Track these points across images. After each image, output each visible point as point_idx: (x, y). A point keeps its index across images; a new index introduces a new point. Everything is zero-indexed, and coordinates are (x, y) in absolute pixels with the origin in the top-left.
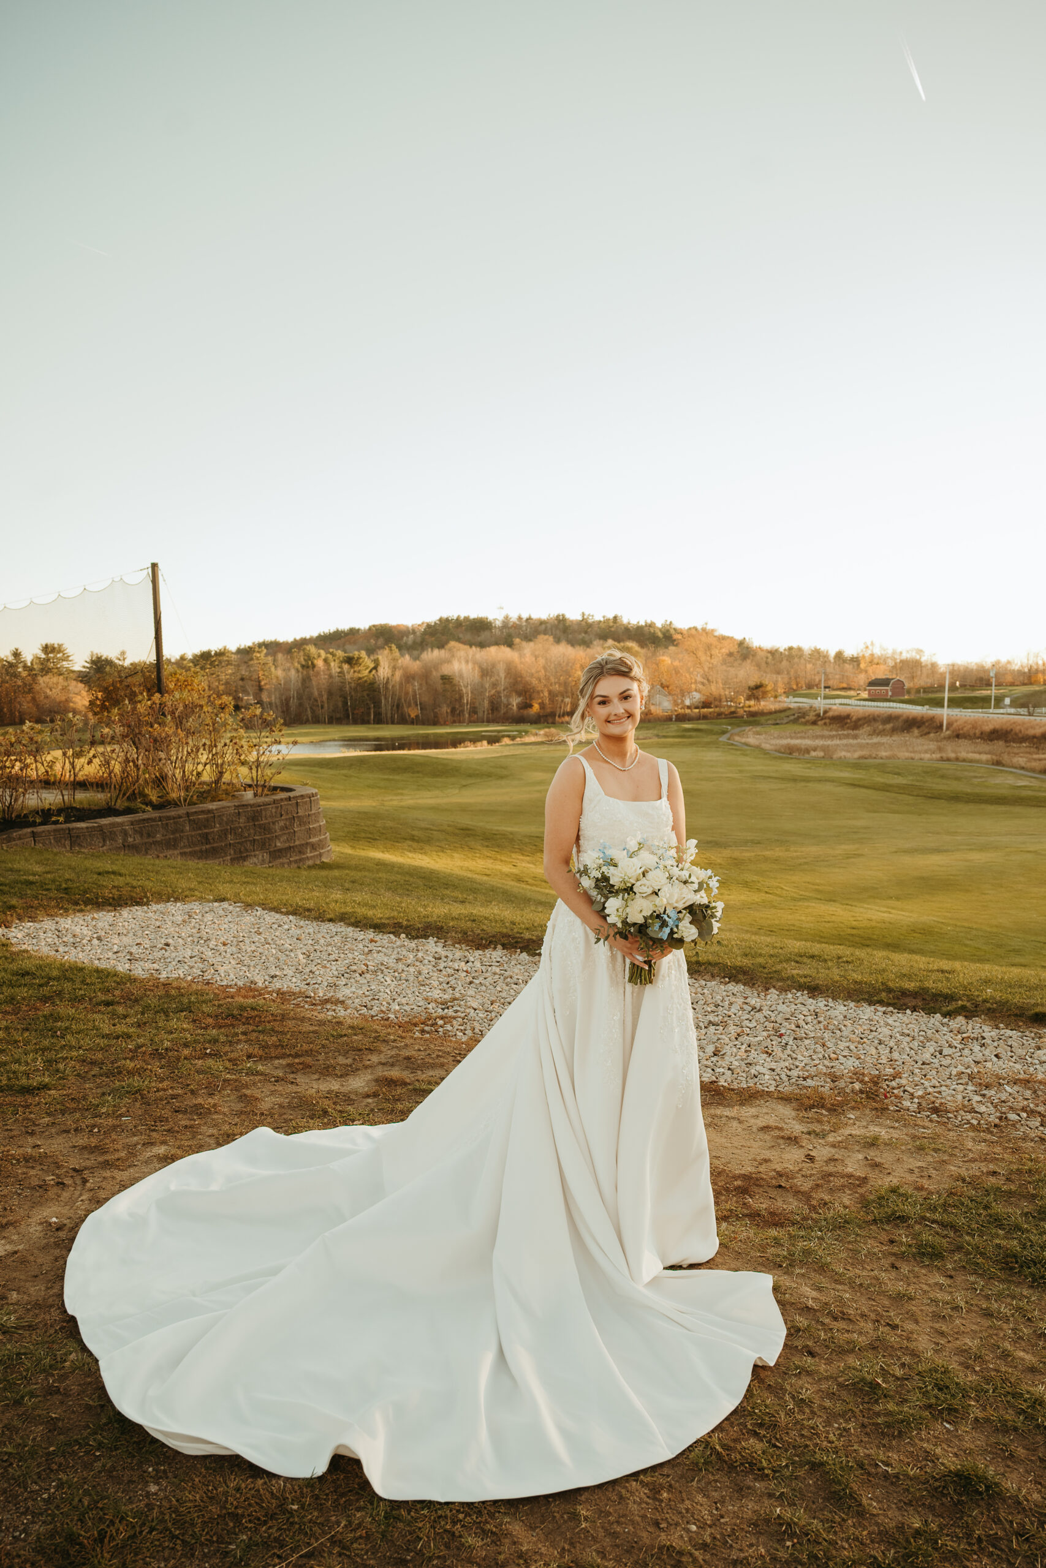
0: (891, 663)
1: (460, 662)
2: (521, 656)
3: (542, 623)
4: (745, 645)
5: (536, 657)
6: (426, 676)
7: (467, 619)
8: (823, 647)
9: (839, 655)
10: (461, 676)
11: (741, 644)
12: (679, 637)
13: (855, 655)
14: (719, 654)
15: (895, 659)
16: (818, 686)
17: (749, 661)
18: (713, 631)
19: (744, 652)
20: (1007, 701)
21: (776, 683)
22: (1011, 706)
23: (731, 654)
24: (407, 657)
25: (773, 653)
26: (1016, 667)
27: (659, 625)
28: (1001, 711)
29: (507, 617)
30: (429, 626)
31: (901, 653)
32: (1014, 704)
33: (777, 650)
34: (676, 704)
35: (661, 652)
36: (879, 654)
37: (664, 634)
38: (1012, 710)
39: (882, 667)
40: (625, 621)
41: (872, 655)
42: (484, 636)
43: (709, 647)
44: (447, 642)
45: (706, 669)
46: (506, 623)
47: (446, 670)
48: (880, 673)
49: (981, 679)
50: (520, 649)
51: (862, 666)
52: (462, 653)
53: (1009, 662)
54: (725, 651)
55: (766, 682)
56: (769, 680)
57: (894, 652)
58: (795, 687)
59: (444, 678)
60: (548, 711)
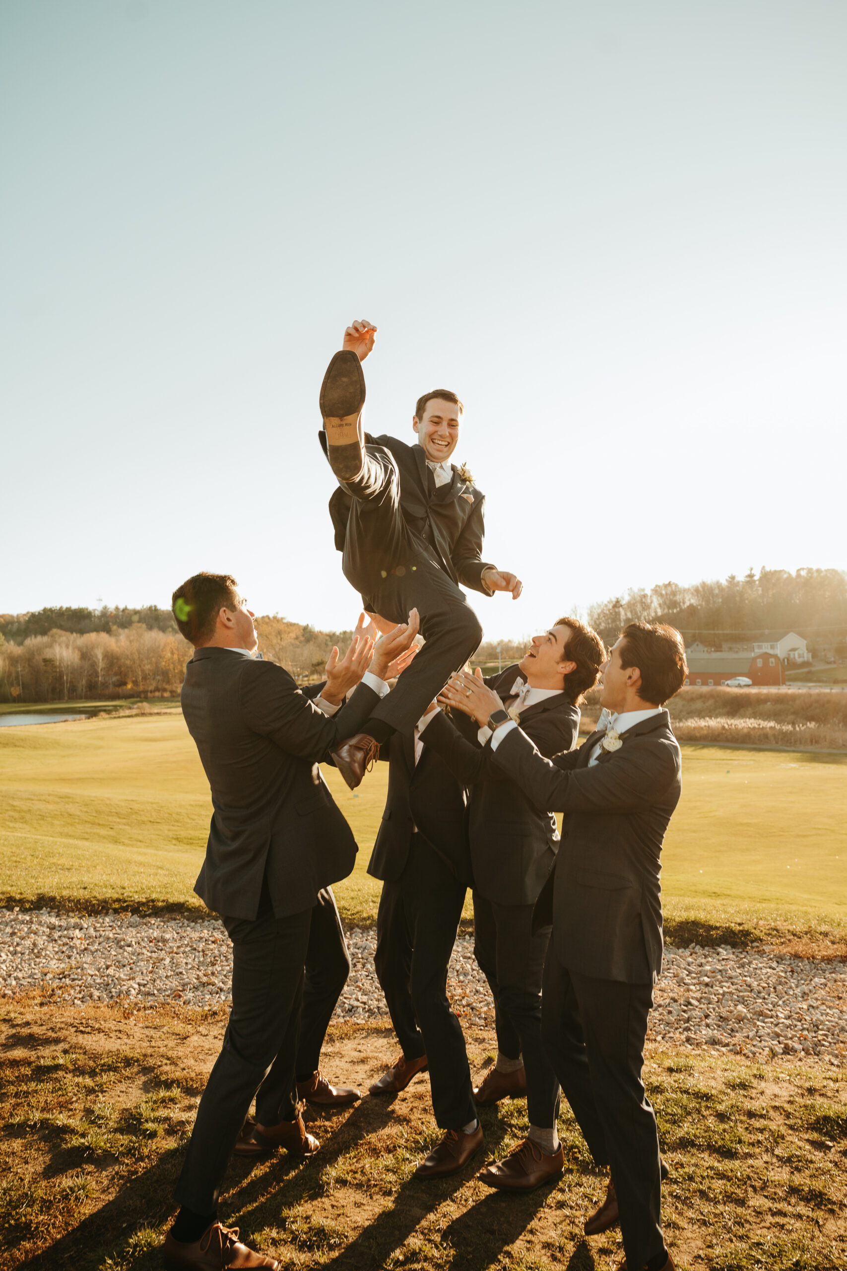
1: (61, 647)
2: (117, 641)
3: (136, 612)
4: (309, 630)
5: (131, 642)
6: (29, 659)
7: (68, 609)
10: (61, 660)
11: (306, 629)
14: (289, 638)
17: (312, 643)
18: (282, 619)
19: (308, 635)
23: (297, 638)
24: (12, 642)
25: (332, 637)
26: (515, 644)
29: (105, 608)
30: (33, 615)
33: (334, 634)
42: (84, 624)
43: (279, 633)
44: (50, 629)
45: (277, 650)
46: (104, 613)
47: (48, 654)
49: (489, 653)
50: (117, 635)
52: (64, 639)
53: (510, 641)
54: (293, 635)
59: (45, 660)
60: (141, 688)
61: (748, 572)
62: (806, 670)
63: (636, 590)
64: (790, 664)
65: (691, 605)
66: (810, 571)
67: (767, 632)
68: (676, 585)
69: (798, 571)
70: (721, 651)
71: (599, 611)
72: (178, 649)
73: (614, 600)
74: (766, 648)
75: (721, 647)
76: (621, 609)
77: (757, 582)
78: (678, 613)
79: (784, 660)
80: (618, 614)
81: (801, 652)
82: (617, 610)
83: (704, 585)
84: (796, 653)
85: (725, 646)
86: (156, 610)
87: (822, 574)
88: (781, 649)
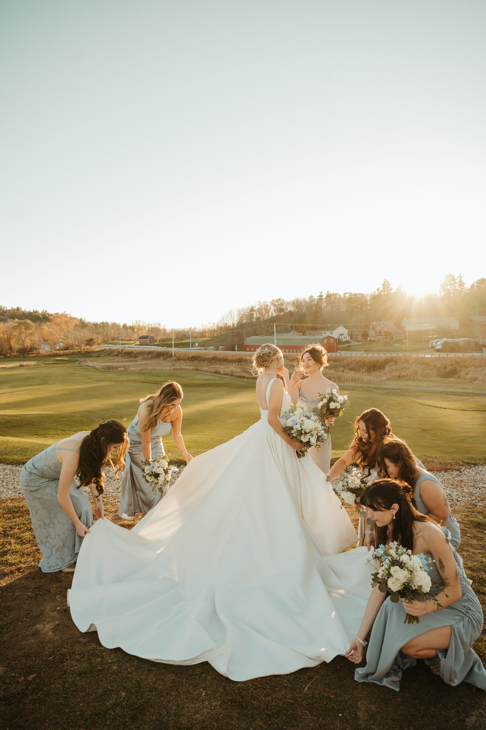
0: (147, 329)
4: (82, 321)
8: (117, 322)
9: (124, 326)
11: (80, 321)
12: (52, 317)
13: (132, 326)
14: (72, 325)
15: (149, 328)
16: (117, 339)
17: (85, 329)
18: (67, 315)
19: (83, 325)
20: (197, 344)
21: (98, 338)
22: (198, 346)
23: (76, 326)
25: (96, 325)
26: (197, 330)
27: (40, 312)
28: (194, 348)
31: (151, 325)
32: (199, 346)
34: (51, 348)
35: (43, 324)
36: (142, 325)
37: (43, 316)
38: (198, 348)
39: (144, 331)
40: (23, 310)
41: (139, 326)
43: (66, 322)
45: (66, 333)
48: (144, 333)
49: (184, 335)
51: (136, 330)
53: (195, 328)
54: (74, 324)
55: (93, 338)
56: (94, 336)
57: (149, 325)
58: (106, 340)
61: (320, 294)
62: (347, 345)
63: (262, 302)
64: (340, 342)
65: (290, 311)
66: (350, 294)
67: (329, 325)
68: (283, 300)
69: (345, 294)
70: (305, 335)
71: (243, 313)
73: (251, 307)
74: (328, 334)
75: (305, 333)
76: (254, 312)
77: (324, 300)
78: (284, 315)
79: (337, 340)
80: (253, 314)
81: (345, 336)
82: (252, 312)
83: (297, 301)
84: (343, 336)
85: (308, 332)
87: (357, 296)
88: (335, 334)
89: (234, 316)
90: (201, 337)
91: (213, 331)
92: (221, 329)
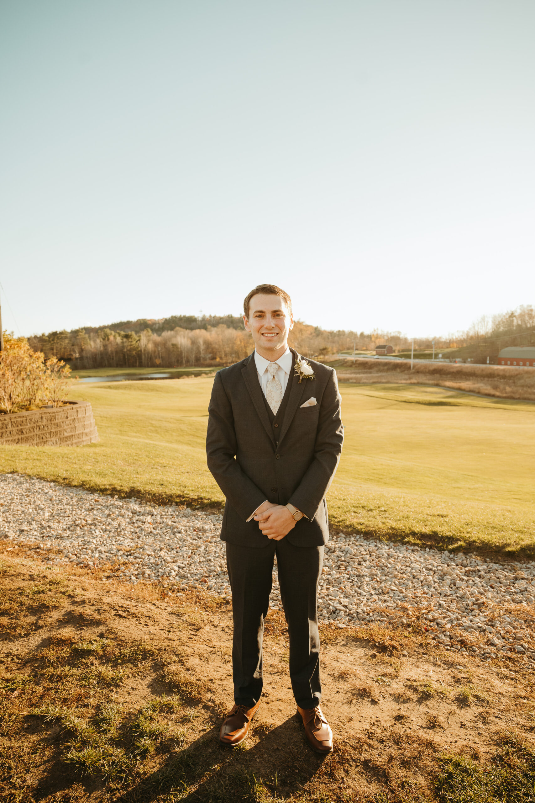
0: (386, 338)
1: (181, 337)
2: (211, 334)
3: (221, 318)
4: (318, 329)
5: (218, 335)
6: (164, 344)
7: (184, 317)
8: (354, 330)
9: (362, 334)
10: (181, 345)
11: (316, 329)
13: (369, 334)
14: (307, 334)
15: (388, 336)
16: (352, 348)
17: (320, 337)
18: (303, 322)
19: (317, 332)
20: (440, 356)
21: (332, 347)
22: (442, 358)
23: (311, 334)
24: (155, 335)
25: (331, 333)
26: (443, 340)
28: (438, 360)
29: (204, 316)
30: (166, 320)
31: (391, 333)
33: (333, 332)
36: (381, 333)
38: (442, 360)
39: (382, 340)
41: (377, 334)
42: (193, 324)
43: (301, 331)
44: (175, 327)
45: (300, 341)
46: (204, 319)
47: (174, 341)
48: (381, 342)
49: (427, 345)
50: (210, 331)
51: (373, 339)
52: (182, 333)
53: (440, 338)
54: (309, 332)
55: (328, 347)
56: (329, 346)
57: (388, 333)
58: (341, 349)
59: (173, 345)
60: (224, 361)
71: (500, 319)
72: (244, 339)
73: (510, 313)
76: (514, 318)
80: (512, 321)
82: (511, 319)
86: (232, 317)
89: (487, 323)
90: (447, 348)
91: (461, 342)
92: (472, 338)
